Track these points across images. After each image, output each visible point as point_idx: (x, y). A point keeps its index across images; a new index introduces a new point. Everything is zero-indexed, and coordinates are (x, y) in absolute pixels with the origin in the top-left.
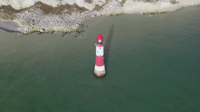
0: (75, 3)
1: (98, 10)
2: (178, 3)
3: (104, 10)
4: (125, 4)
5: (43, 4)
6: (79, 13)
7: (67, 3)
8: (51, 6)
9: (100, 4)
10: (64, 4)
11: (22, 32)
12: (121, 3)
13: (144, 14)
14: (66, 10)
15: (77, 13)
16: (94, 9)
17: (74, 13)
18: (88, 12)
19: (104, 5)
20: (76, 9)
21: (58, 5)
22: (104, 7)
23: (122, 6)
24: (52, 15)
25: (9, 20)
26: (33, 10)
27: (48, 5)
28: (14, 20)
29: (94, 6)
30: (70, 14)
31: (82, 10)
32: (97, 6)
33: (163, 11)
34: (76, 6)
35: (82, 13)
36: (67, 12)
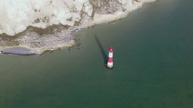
0: (59, 23)
1: (78, 25)
2: (126, 10)
3: (82, 25)
4: (94, 18)
5: (34, 27)
6: (66, 30)
7: (53, 23)
8: (40, 28)
9: (78, 20)
10: (51, 25)
11: (37, 54)
12: (91, 17)
13: (109, 23)
14: (56, 30)
15: (65, 31)
16: (75, 25)
17: (63, 31)
18: (71, 28)
19: (80, 20)
20: (62, 27)
21: (46, 26)
22: (81, 22)
23: (93, 19)
24: (47, 35)
25: (15, 46)
26: (29, 34)
27: (38, 28)
28: (20, 46)
29: (74, 22)
30: (60, 32)
31: (66, 27)
32: (76, 22)
33: (119, 18)
34: (61, 25)
35: (68, 30)
36: (57, 31)
